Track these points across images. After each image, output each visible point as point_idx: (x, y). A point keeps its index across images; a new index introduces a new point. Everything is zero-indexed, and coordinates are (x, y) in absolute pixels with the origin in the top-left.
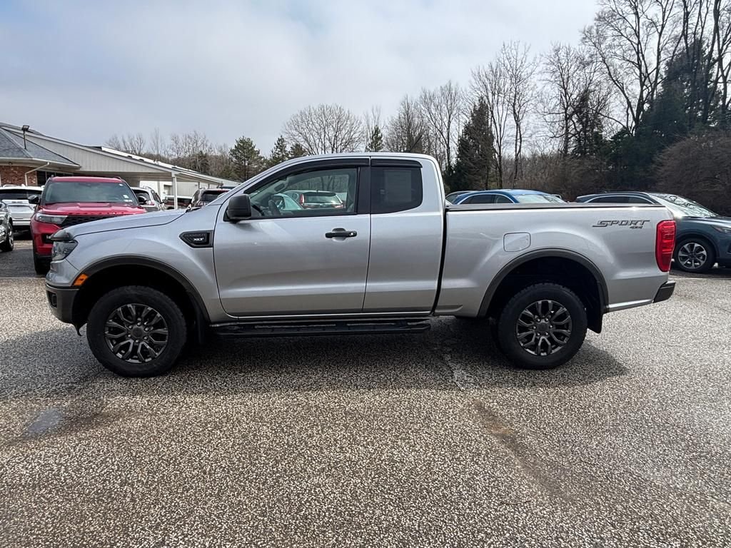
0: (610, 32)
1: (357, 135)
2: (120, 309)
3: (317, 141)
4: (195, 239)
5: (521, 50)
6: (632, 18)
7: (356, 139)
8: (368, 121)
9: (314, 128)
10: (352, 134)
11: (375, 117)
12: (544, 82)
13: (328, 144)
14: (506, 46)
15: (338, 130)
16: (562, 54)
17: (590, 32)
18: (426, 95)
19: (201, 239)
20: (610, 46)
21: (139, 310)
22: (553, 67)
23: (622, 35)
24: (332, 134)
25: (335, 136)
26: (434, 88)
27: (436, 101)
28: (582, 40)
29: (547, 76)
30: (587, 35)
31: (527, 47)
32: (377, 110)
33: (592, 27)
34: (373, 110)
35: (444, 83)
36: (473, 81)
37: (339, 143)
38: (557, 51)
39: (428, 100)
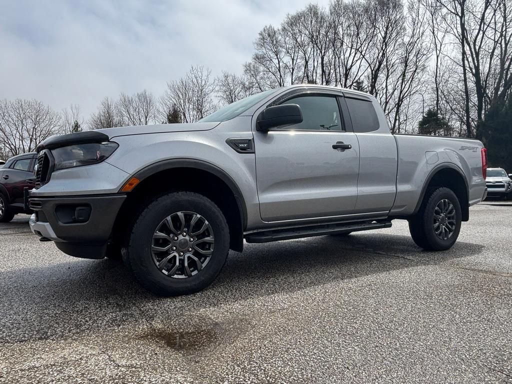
0: (262, 68)
1: (56, 128)
2: (169, 218)
3: (15, 132)
4: (241, 145)
5: (205, 73)
6: (276, 61)
7: (56, 132)
8: (67, 117)
9: (10, 119)
10: (52, 127)
11: (74, 114)
12: (219, 98)
13: (26, 135)
14: (194, 68)
15: (36, 123)
16: (230, 80)
17: (249, 66)
18: (125, 99)
19: (246, 145)
20: (262, 78)
21: (188, 218)
22: (224, 88)
23: (270, 71)
24: (30, 126)
25: (34, 128)
26: (131, 94)
27: (134, 105)
28: (245, 72)
29: (220, 94)
30: (248, 69)
31: (209, 71)
32: (76, 108)
33: (250, 64)
34: (72, 108)
35: (140, 91)
36: (169, 91)
37: (38, 134)
38: (226, 77)
39: (127, 103)
